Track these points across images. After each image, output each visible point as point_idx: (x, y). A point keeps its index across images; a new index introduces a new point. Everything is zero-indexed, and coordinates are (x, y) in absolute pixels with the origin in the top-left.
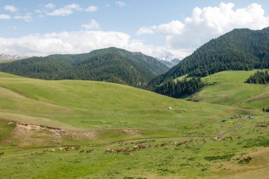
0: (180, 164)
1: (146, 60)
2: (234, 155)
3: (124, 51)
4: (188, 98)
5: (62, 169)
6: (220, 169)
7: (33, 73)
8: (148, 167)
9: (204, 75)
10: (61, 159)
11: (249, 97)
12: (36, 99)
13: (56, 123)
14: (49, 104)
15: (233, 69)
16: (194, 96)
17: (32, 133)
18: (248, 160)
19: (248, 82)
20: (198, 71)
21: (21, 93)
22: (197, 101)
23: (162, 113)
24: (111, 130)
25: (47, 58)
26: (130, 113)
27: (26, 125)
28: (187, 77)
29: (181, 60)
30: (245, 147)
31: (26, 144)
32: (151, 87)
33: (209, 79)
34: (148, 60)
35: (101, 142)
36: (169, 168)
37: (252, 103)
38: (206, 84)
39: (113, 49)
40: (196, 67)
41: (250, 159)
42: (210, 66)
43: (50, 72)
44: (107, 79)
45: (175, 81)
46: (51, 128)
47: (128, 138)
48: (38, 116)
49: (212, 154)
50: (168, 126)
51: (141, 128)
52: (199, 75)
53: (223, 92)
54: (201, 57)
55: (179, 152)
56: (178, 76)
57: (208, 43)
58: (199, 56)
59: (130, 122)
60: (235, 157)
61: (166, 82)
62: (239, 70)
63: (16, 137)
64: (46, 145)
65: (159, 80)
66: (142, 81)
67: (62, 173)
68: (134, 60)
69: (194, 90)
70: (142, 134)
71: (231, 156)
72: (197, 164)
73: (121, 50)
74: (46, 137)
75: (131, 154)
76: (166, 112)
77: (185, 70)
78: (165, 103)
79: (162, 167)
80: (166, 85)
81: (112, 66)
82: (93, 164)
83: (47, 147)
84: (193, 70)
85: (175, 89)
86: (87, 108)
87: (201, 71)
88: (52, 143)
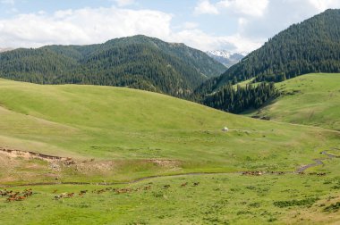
0: (237, 211)
1: (190, 55)
2: (318, 199)
3: (157, 41)
4: (254, 114)
5: (63, 216)
6: (295, 220)
7: (19, 74)
8: (190, 215)
9: (279, 79)
12: (23, 112)
13: (53, 149)
14: (43, 121)
15: (324, 71)
16: (263, 112)
17: (18, 163)
18: (337, 206)
20: (270, 73)
21: (1, 104)
22: (268, 119)
23: (214, 135)
24: (138, 161)
25: (40, 50)
26: (164, 135)
27: (9, 151)
28: (254, 82)
29: (245, 55)
30: (336, 188)
31: (9, 179)
32: (199, 97)
33: (288, 85)
34: (194, 55)
35: (121, 177)
36: (220, 218)
38: (283, 93)
39: (139, 37)
40: (267, 67)
42: (289, 66)
44: (131, 84)
45: (235, 87)
46: (46, 156)
47: (161, 172)
48: (27, 138)
49: (284, 199)
50: (222, 156)
51: (181, 158)
52: (271, 80)
53: (308, 105)
54: (274, 53)
55: (237, 194)
56: (239, 81)
59: (164, 149)
60: (319, 203)
61: (220, 89)
62: (332, 72)
64: (38, 181)
65: (211, 85)
66: (185, 88)
68: (172, 54)
69: (264, 101)
70: (183, 167)
71: (313, 201)
72: (262, 212)
73: (153, 39)
74: (38, 170)
75: (165, 196)
76: (219, 135)
77: (250, 71)
78: (219, 122)
79: (210, 216)
80: (220, 94)
81: (139, 63)
82: (107, 210)
83: (40, 184)
84: (262, 70)
85: (234, 100)
86: (100, 127)
87: (275, 73)
88: (47, 178)
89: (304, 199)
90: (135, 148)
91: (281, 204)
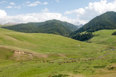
0: (83, 69)
1: (68, 25)
3: (59, 21)
4: (86, 41)
5: (33, 70)
6: (100, 72)
7: (21, 30)
8: (69, 70)
9: (94, 31)
10: (33, 66)
11: (113, 41)
12: (22, 41)
13: (30, 51)
14: (28, 43)
15: (107, 29)
16: (89, 41)
17: (21, 55)
18: (112, 68)
19: (113, 34)
20: (91, 30)
21: (16, 38)
22: (90, 43)
23: (75, 47)
24: (54, 54)
25: (27, 24)
26: (62, 47)
27: (18, 52)
28: (86, 32)
29: (84, 25)
30: (111, 62)
31: (18, 60)
32: (71, 36)
33: (96, 33)
35: (49, 59)
36: (78, 71)
37: (115, 44)
38: (95, 35)
39: (54, 20)
40: (90, 28)
41: (113, 68)
42: (96, 28)
43: (28, 30)
44: (52, 33)
45: (81, 34)
47: (60, 58)
48: (23, 48)
49: (96, 65)
50: (78, 53)
51: (66, 54)
52: (91, 32)
53: (102, 39)
55: (82, 64)
56: (82, 32)
57: (95, 18)
58: (91, 23)
59: (61, 51)
60: (107, 67)
61: (77, 34)
62: (109, 29)
63: (14, 56)
65: (74, 33)
66: (67, 34)
67: (33, 72)
68: (63, 25)
69: (89, 38)
70: (67, 56)
71: (105, 66)
72: (90, 69)
73: (58, 21)
74: (26, 57)
75: (62, 65)
76: (77, 47)
77: (85, 29)
78: (77, 43)
79: (75, 70)
80: (77, 36)
81: (54, 27)
82: (46, 69)
83: (27, 61)
84: (89, 29)
85: (81, 37)
86: (43, 45)
88: (29, 59)
89: (102, 66)
90: (53, 51)
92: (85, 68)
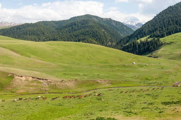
0: (142, 107)
1: (114, 24)
3: (97, 17)
4: (149, 55)
5: (49, 110)
6: (173, 112)
7: (25, 36)
8: (116, 109)
9: (163, 36)
10: (48, 103)
12: (28, 56)
13: (43, 75)
14: (38, 60)
16: (154, 54)
17: (26, 83)
20: (158, 33)
21: (16, 52)
22: (157, 58)
23: (128, 67)
24: (88, 81)
25: (36, 24)
26: (101, 67)
27: (21, 77)
28: (149, 38)
29: (144, 23)
31: (22, 91)
32: (119, 46)
33: (167, 39)
34: (116, 24)
35: (79, 90)
36: (133, 111)
38: (165, 44)
39: (87, 16)
40: (156, 30)
42: (168, 29)
43: (38, 35)
44: (83, 40)
45: (139, 41)
46: (40, 79)
47: (100, 87)
49: (167, 100)
50: (132, 78)
51: (111, 79)
52: (158, 36)
53: (178, 50)
54: (160, 22)
55: (141, 98)
56: (141, 37)
57: (166, 10)
58: (158, 21)
59: (101, 75)
61: (131, 42)
63: (14, 86)
64: (36, 92)
65: (126, 40)
66: (112, 42)
67: (50, 113)
68: (105, 24)
69: (154, 48)
70: (111, 84)
72: (155, 108)
73: (95, 17)
74: (36, 86)
75: (102, 99)
76: (131, 66)
77: (146, 32)
78: (130, 59)
79: (127, 110)
80: (131, 44)
81: (87, 29)
82: (73, 107)
83: (38, 93)
84: (153, 31)
85: (138, 47)
86: (67, 63)
87: (160, 32)
88: (41, 90)
89: (178, 100)
90: (86, 74)
91: (165, 103)
92: (146, 105)
